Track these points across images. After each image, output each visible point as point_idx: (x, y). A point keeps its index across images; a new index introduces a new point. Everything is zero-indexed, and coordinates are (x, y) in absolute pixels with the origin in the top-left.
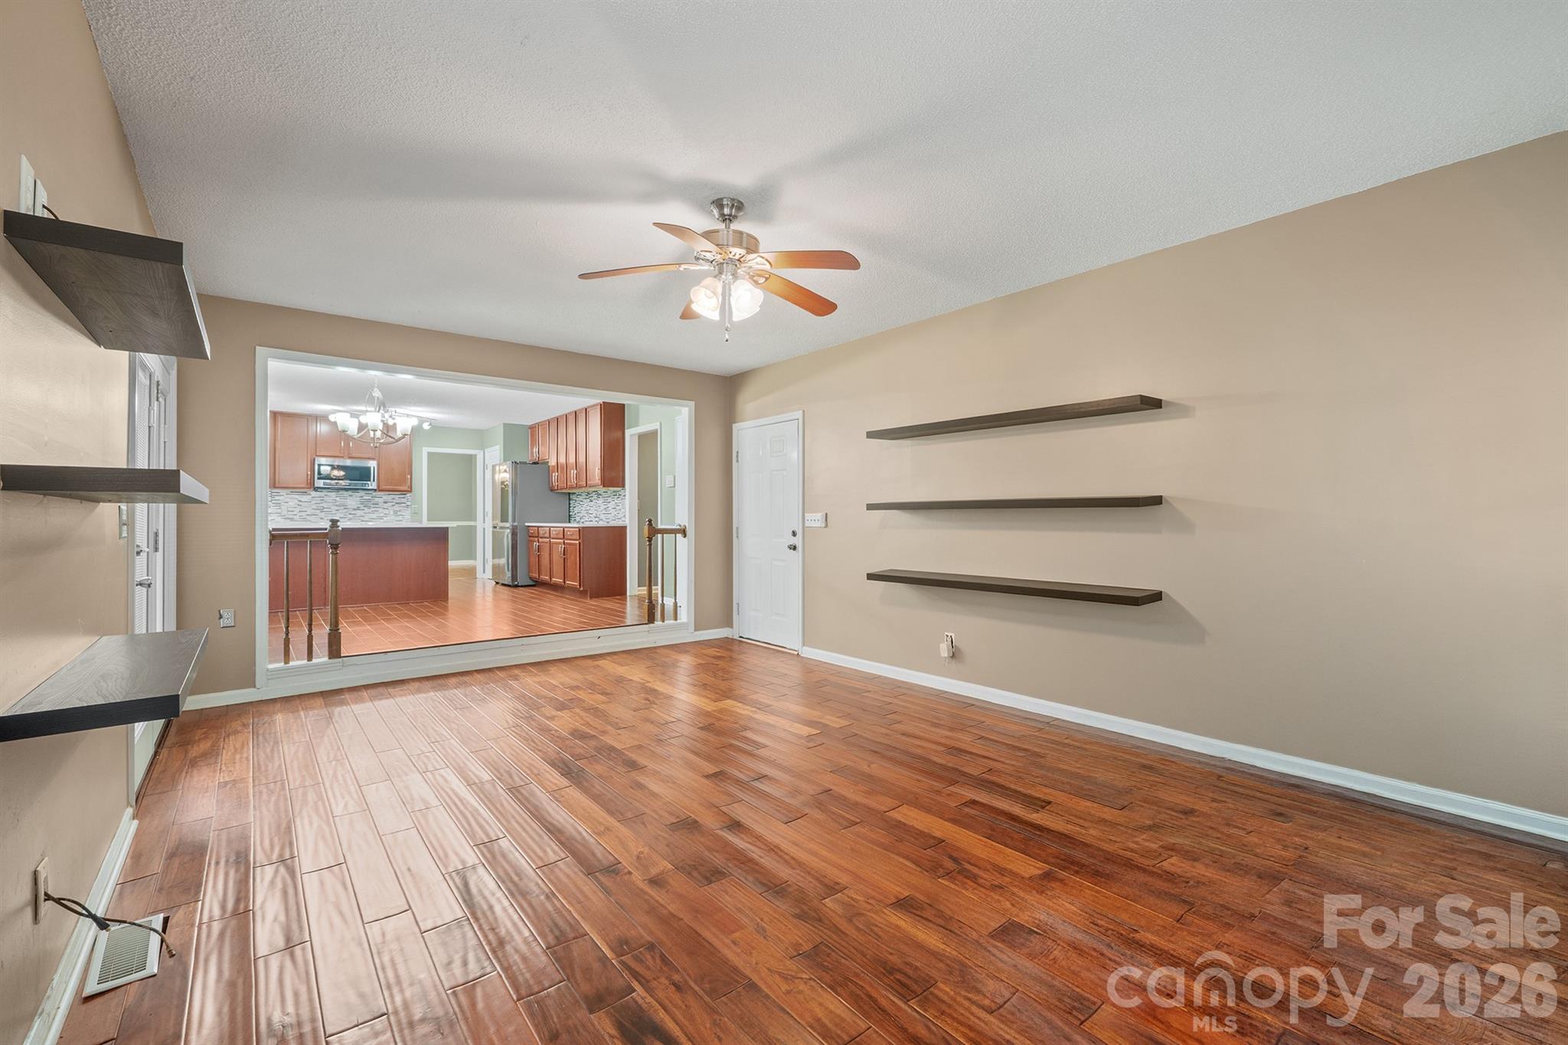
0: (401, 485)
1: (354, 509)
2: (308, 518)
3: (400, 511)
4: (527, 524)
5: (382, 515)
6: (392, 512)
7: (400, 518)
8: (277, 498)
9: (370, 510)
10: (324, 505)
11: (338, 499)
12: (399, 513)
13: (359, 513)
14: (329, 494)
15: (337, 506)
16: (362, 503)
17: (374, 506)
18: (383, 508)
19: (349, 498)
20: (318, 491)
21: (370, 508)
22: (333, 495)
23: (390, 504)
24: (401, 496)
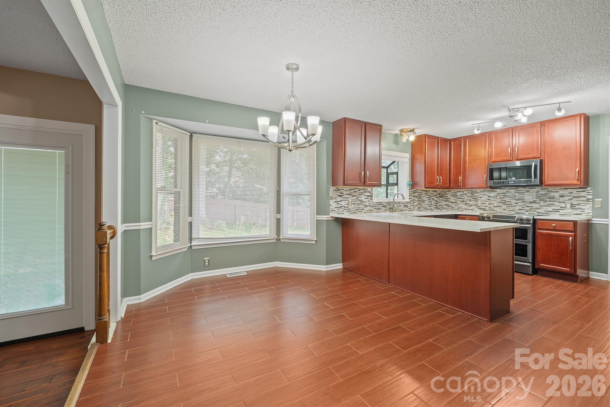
0: (568, 180)
1: (531, 203)
2: (495, 209)
3: (578, 204)
5: (559, 208)
6: (569, 206)
7: (579, 211)
8: (475, 195)
9: (546, 204)
10: (507, 199)
11: (517, 194)
12: (578, 206)
13: (535, 205)
14: (510, 191)
15: (516, 200)
16: (538, 197)
17: (550, 200)
18: (559, 202)
19: (526, 194)
20: (500, 188)
21: (546, 202)
22: (513, 191)
23: (566, 198)
24: (581, 190)
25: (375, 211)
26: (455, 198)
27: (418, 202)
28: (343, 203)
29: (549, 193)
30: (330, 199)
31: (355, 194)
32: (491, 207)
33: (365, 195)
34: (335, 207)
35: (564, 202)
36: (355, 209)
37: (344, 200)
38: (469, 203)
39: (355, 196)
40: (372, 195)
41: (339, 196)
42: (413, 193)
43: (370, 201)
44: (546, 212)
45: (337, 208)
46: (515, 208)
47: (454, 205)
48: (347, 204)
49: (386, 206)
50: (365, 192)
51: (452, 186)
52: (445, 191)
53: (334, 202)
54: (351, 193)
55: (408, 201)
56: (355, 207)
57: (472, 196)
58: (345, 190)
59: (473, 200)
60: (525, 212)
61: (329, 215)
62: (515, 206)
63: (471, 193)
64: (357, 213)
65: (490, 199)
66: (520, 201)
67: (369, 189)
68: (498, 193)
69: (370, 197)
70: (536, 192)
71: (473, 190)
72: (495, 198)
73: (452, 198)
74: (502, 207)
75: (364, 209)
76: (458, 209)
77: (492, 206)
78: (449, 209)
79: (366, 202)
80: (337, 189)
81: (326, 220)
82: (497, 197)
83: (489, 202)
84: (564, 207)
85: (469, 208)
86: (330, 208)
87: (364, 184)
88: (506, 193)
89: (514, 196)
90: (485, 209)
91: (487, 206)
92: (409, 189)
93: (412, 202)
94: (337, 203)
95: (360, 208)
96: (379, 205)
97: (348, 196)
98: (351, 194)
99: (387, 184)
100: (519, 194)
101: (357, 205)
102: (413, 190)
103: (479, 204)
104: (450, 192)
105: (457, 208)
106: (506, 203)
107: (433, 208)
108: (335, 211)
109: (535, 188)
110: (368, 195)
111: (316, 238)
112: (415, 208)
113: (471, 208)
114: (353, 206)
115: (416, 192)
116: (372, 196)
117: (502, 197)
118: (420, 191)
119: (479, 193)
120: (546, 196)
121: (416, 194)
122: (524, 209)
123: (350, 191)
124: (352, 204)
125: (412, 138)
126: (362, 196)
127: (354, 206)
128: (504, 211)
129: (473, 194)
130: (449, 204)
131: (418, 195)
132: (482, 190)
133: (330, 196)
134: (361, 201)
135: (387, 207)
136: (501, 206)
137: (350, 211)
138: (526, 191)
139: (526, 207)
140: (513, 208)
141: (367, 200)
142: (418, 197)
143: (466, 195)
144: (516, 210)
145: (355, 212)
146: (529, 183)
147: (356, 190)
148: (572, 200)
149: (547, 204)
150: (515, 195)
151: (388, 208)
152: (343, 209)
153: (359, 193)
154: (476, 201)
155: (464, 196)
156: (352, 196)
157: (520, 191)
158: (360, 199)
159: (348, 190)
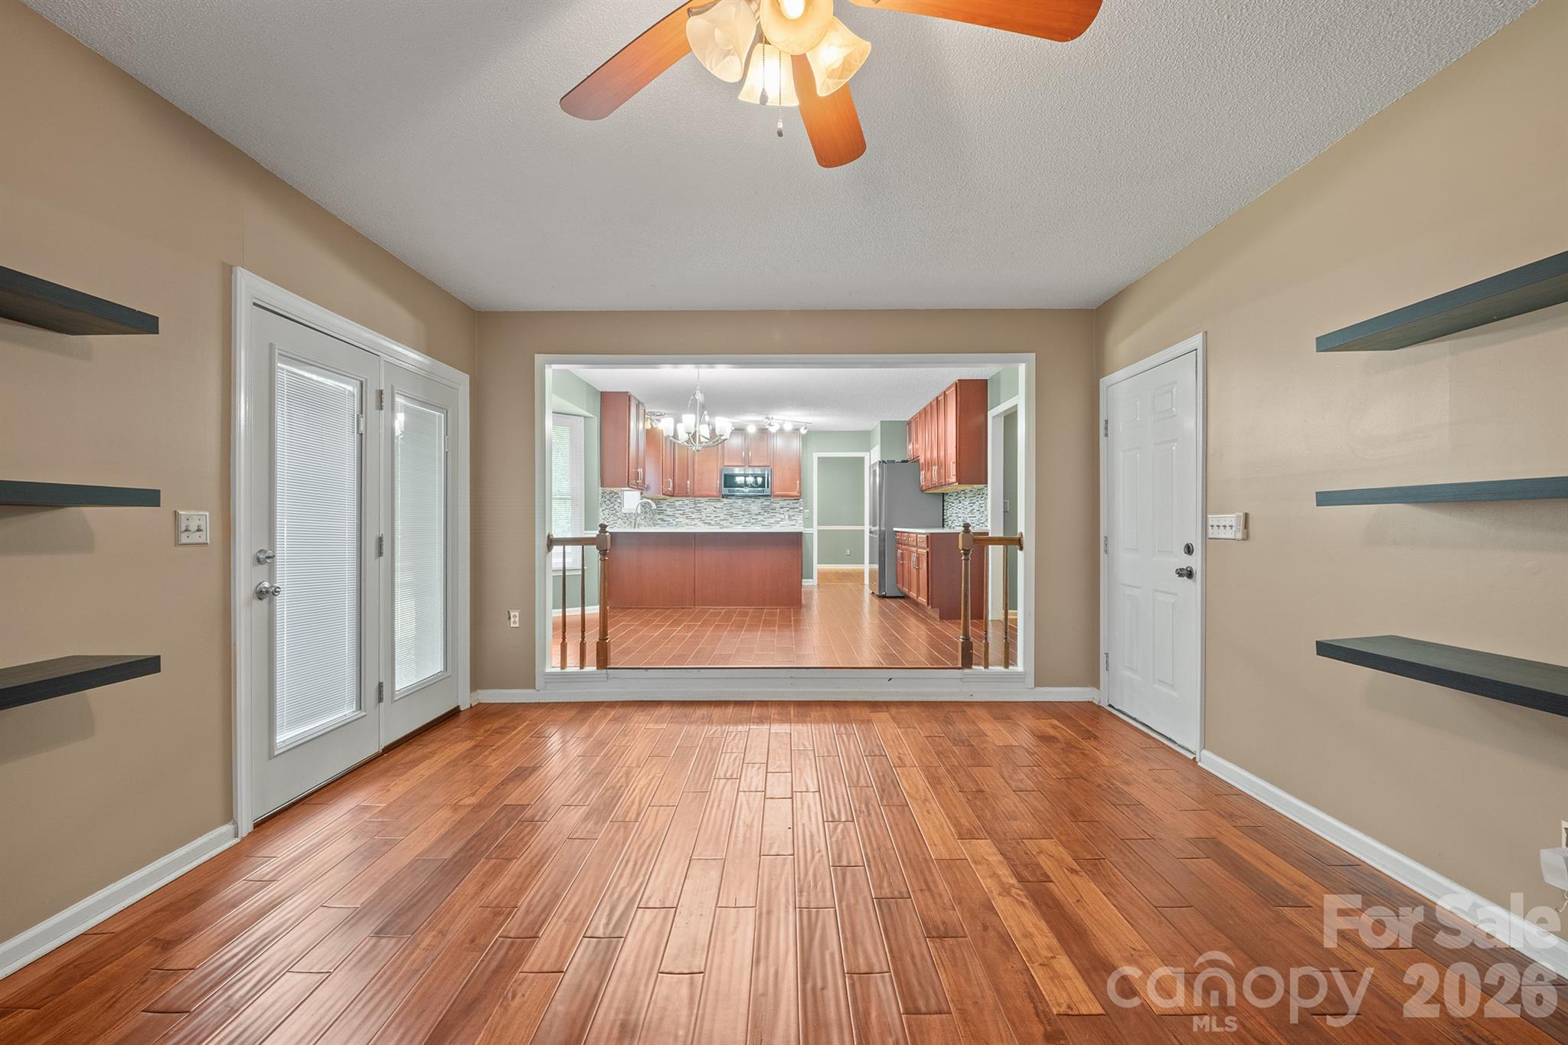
0: (792, 491)
1: (756, 515)
2: (721, 522)
3: (794, 516)
4: (895, 529)
5: (779, 519)
6: (787, 517)
7: (794, 522)
8: (699, 505)
9: (769, 516)
10: (734, 511)
11: (743, 505)
12: (793, 518)
13: (760, 518)
14: (736, 500)
15: (743, 511)
16: (763, 509)
17: (772, 512)
18: (780, 514)
19: (752, 504)
20: (727, 498)
21: (769, 514)
22: (740, 501)
23: (785, 509)
24: (795, 501)
29: (771, 504)
35: (783, 514)
44: (769, 524)
46: (742, 521)
47: (671, 520)
51: (676, 492)
54: (612, 496)
57: (695, 506)
60: (751, 525)
62: (742, 519)
63: (695, 502)
65: (716, 511)
66: (747, 513)
68: (724, 503)
70: (760, 503)
71: (698, 499)
73: (669, 509)
74: (728, 520)
77: (718, 520)
82: (723, 508)
83: (715, 514)
84: (783, 519)
85: (689, 522)
88: (731, 504)
90: (711, 523)
91: (713, 520)
100: (745, 505)
103: (704, 518)
106: (732, 516)
113: (692, 522)
117: (728, 508)
119: (703, 502)
120: (769, 507)
122: (750, 522)
128: (731, 525)
130: (665, 518)
132: (706, 499)
138: (752, 502)
139: (752, 519)
140: (739, 521)
143: (687, 505)
146: (762, 492)
148: (789, 511)
150: (741, 506)
153: (616, 497)
154: (698, 513)
157: (746, 502)
159: (607, 488)
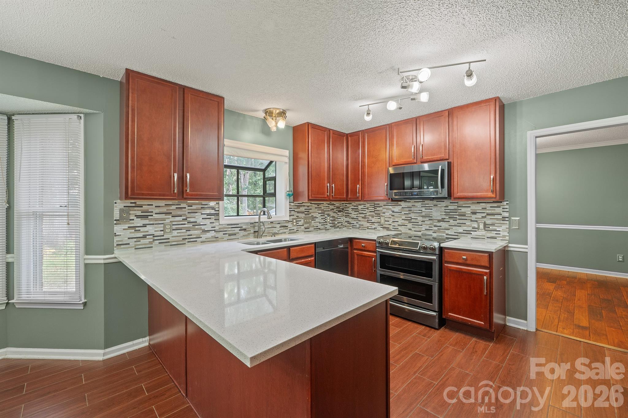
1: (439, 221)
2: (400, 228)
3: (493, 225)
5: (470, 229)
6: (482, 226)
7: (493, 234)
8: (378, 209)
9: (455, 223)
10: (413, 216)
11: (423, 209)
12: (493, 230)
13: (444, 225)
14: (416, 204)
15: (423, 217)
16: (447, 214)
17: (460, 218)
18: (471, 221)
19: (434, 209)
20: (405, 201)
21: (456, 220)
22: (419, 204)
23: (479, 216)
24: (495, 205)
25: (225, 239)
26: (356, 213)
27: (305, 219)
28: (150, 229)
29: (459, 208)
30: (115, 224)
31: (179, 212)
32: (395, 226)
33: (203, 213)
34: (129, 238)
35: (477, 221)
36: (181, 238)
37: (153, 224)
38: (372, 220)
39: (181, 216)
40: (217, 212)
41: (138, 217)
42: (296, 207)
43: (213, 223)
44: (456, 234)
45: (135, 240)
46: (422, 228)
47: (355, 222)
48: (162, 231)
49: (247, 230)
50: (202, 208)
51: (349, 197)
52: (345, 204)
53: (124, 229)
54: (171, 211)
55: (288, 220)
56: (179, 235)
57: (375, 211)
58: (156, 207)
59: (376, 216)
60: (433, 234)
61: (113, 253)
62: (422, 225)
63: (373, 206)
64: (185, 244)
65: (394, 216)
66: (427, 219)
67: (212, 204)
68: (402, 208)
69: (213, 217)
70: (445, 207)
71: (375, 203)
72: (400, 213)
73: (353, 213)
74: (407, 226)
75: (201, 236)
76: (360, 228)
77: (396, 224)
78: (350, 227)
79: (206, 225)
80: (134, 205)
81: (104, 264)
82: (401, 212)
83: (393, 219)
84: (477, 228)
85: (372, 227)
86: (115, 241)
87: (182, 195)
88: (411, 208)
89: (420, 212)
90: (389, 228)
91: (391, 225)
92: (289, 202)
93: (295, 221)
94: (133, 231)
95: (191, 235)
96: (232, 228)
97: (163, 216)
98: (171, 213)
99: (264, 194)
100: (425, 209)
101: (185, 231)
102: (296, 203)
103: (383, 221)
104: (351, 205)
105: (359, 226)
106: (411, 221)
107: (328, 227)
108: (129, 244)
109: (444, 202)
110: (208, 212)
111: (85, 298)
112: (299, 229)
113: (374, 227)
114: (175, 233)
115: (302, 206)
116: (218, 215)
117: (408, 213)
118: (309, 205)
119: (382, 206)
120: (456, 212)
121: (302, 209)
122: (432, 230)
123: (169, 208)
124: (173, 230)
125: (282, 124)
126: (197, 215)
127: (177, 233)
128: (409, 232)
129: (375, 207)
130: (350, 220)
131: (305, 209)
132: (385, 203)
133: (115, 219)
134: (194, 224)
135: (250, 231)
136: (406, 224)
137: (169, 242)
138: (434, 205)
139: (434, 226)
140: (419, 228)
141: (207, 222)
142: (305, 213)
143: (368, 208)
144: (423, 230)
145: (178, 243)
146: (436, 194)
147: (183, 205)
148: (485, 218)
149: (458, 223)
150: (422, 210)
151: (252, 231)
152: (152, 240)
153: (190, 211)
154: (379, 217)
155: (365, 211)
156: (172, 216)
157: (427, 205)
158: (192, 220)
159: (162, 206)
